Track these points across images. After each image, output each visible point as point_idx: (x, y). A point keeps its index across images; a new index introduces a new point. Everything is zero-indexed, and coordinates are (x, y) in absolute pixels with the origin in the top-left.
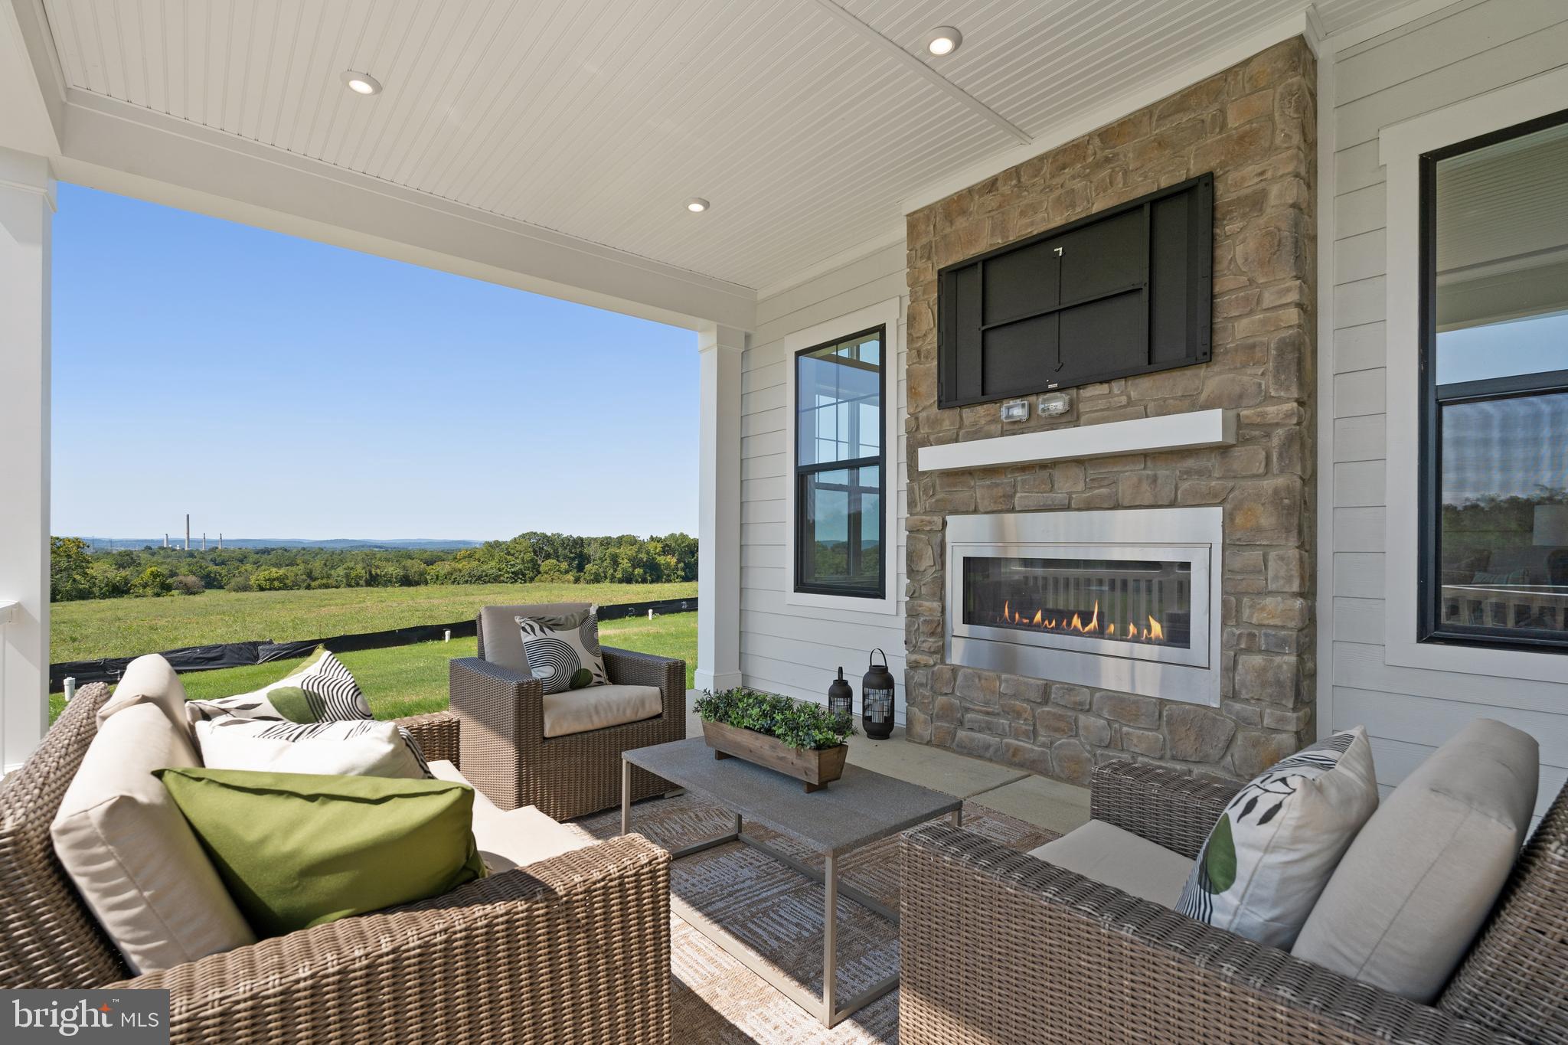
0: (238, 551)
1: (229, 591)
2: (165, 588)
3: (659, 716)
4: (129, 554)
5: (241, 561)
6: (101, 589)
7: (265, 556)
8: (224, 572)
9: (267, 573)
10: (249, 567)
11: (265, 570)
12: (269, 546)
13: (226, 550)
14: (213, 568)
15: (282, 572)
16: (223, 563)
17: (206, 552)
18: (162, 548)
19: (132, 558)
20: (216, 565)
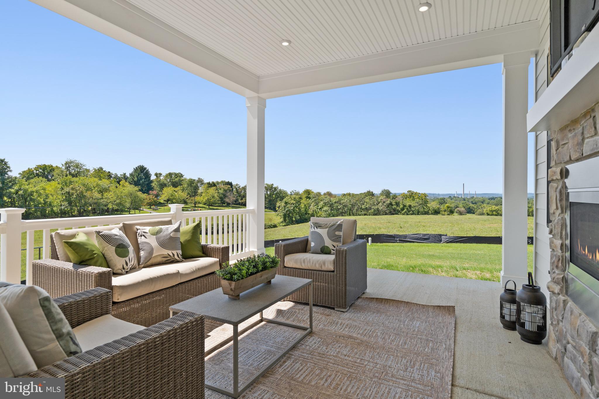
0: (482, 198)
1: (476, 215)
2: (452, 212)
3: (333, 271)
4: (444, 199)
5: (483, 202)
6: (432, 211)
7: (493, 201)
8: (475, 207)
9: (490, 208)
10: (485, 205)
11: (490, 207)
12: (495, 196)
13: (477, 198)
14: (471, 205)
15: (497, 208)
16: (476, 203)
17: (470, 198)
18: (455, 197)
19: (444, 201)
20: (473, 204)
